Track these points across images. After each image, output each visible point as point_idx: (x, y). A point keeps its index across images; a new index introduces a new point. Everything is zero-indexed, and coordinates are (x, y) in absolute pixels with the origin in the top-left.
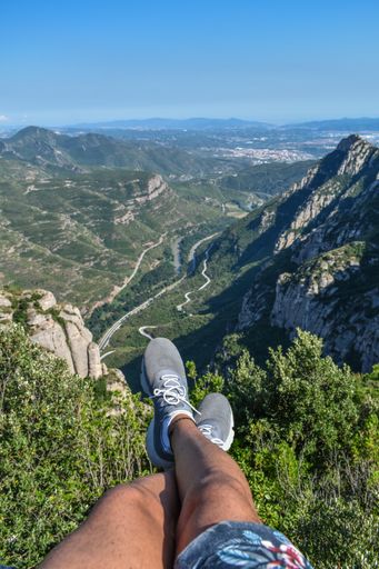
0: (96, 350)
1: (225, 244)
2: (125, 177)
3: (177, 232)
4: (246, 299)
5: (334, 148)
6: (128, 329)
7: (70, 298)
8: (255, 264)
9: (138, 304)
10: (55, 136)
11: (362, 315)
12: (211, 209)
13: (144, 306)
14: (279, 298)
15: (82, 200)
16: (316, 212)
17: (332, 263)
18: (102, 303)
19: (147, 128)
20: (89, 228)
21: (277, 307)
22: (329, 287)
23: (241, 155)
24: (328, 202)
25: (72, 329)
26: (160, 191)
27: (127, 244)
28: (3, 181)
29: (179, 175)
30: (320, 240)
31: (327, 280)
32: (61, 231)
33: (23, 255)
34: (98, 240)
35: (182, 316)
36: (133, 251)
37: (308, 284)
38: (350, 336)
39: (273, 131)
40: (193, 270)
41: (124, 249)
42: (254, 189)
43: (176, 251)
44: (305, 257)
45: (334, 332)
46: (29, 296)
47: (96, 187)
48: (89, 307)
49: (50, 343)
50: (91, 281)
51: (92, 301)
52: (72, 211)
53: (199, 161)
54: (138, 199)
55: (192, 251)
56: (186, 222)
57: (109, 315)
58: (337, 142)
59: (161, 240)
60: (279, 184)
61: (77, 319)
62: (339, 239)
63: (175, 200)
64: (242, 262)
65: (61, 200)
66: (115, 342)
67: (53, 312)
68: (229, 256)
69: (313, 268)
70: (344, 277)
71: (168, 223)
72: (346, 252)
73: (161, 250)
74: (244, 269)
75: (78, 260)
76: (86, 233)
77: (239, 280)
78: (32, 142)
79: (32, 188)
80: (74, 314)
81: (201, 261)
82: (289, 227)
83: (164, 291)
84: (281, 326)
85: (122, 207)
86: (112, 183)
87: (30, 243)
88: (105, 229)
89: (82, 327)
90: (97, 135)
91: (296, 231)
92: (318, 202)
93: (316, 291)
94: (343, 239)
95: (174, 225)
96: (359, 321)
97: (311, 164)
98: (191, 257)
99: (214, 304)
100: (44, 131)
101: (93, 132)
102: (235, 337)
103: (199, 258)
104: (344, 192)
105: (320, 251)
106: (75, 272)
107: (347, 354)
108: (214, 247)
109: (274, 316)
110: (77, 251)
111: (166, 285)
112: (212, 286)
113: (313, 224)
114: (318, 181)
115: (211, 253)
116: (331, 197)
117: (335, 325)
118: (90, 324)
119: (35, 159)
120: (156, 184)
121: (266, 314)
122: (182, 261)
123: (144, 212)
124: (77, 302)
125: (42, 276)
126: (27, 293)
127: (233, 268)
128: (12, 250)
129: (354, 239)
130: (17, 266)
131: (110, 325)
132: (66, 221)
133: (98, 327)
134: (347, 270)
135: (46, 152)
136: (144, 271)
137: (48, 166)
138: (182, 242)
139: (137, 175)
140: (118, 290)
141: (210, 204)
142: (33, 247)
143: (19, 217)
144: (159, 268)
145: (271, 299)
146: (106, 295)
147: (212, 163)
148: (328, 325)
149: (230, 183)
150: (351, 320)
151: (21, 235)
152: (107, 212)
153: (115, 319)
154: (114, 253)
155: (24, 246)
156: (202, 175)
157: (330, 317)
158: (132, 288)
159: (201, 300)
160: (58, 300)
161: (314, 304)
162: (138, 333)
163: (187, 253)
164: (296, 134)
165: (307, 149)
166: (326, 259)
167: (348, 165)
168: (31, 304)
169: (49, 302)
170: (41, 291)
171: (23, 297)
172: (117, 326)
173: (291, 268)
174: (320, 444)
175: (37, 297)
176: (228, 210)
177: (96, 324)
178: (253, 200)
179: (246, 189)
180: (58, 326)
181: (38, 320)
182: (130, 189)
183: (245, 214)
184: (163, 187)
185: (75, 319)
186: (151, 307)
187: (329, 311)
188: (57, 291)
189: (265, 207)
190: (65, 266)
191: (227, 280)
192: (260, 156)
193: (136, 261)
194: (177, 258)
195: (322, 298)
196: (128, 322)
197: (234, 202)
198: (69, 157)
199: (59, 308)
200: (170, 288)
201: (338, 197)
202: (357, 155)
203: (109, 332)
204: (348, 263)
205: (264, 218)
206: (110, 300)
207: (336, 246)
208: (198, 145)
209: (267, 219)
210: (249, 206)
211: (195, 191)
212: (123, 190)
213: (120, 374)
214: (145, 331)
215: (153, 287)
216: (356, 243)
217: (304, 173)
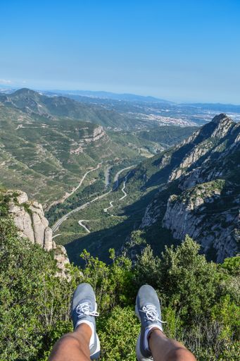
0: (50, 232)
1: (138, 173)
2: (80, 125)
3: (109, 162)
4: (148, 209)
5: (210, 120)
6: (72, 221)
7: (37, 198)
8: (156, 187)
9: (79, 205)
10: (39, 96)
11: (220, 226)
12: (131, 150)
13: (83, 207)
14: (168, 210)
15: (52, 137)
16: (196, 158)
17: (203, 191)
18: (57, 202)
19: (97, 97)
20: (54, 154)
21: (167, 216)
22: (201, 206)
23: (153, 119)
24: (204, 153)
25: (36, 218)
26: (101, 136)
27: (76, 167)
28: (3, 120)
29: (113, 127)
30: (197, 176)
31: (200, 202)
32: (36, 155)
33: (10, 167)
34: (58, 163)
35: (107, 216)
36: (80, 171)
37: (187, 203)
38: (211, 238)
39: (174, 107)
40: (116, 187)
41: (75, 170)
42: (159, 141)
43: (107, 174)
44: (187, 186)
45: (201, 235)
46: (11, 194)
47: (61, 130)
48: (48, 203)
49: (21, 225)
50: (52, 188)
51: (51, 200)
52: (44, 143)
53: (127, 120)
54: (86, 140)
55: (117, 175)
56: (115, 157)
57: (60, 210)
58: (213, 117)
59: (98, 166)
60: (175, 139)
61: (40, 211)
62: (209, 176)
63: (109, 143)
64: (147, 185)
65: (38, 135)
66: (62, 228)
67: (25, 205)
68: (140, 181)
69: (191, 193)
70: (210, 200)
71: (104, 156)
72: (212, 185)
73: (98, 173)
74: (149, 190)
75: (44, 174)
76: (52, 157)
77: (145, 196)
78: (24, 98)
79: (21, 126)
80: (39, 208)
81: (122, 182)
82: (179, 166)
83: (97, 198)
84: (168, 228)
85: (76, 143)
86: (71, 128)
87: (16, 160)
88: (64, 156)
89: (42, 217)
90: (65, 98)
91: (182, 169)
92: (198, 153)
93: (192, 208)
94: (212, 177)
95: (107, 158)
96: (218, 229)
97: (195, 129)
98: (116, 179)
99: (128, 210)
100: (32, 92)
101: (63, 95)
102: (139, 232)
103: (121, 180)
104: (214, 148)
105: (197, 183)
106: (42, 181)
107: (208, 250)
108: (131, 174)
109: (164, 221)
110: (45, 168)
111: (98, 195)
112: (127, 199)
113: (193, 166)
114: (199, 140)
115: (129, 178)
116: (206, 151)
117: (202, 230)
118: (48, 215)
119: (25, 108)
120: (99, 131)
121: (160, 219)
122: (110, 181)
123: (89, 148)
124: (41, 200)
125: (20, 182)
126: (10, 191)
127: (142, 188)
128: (4, 163)
129: (218, 177)
130: (6, 174)
131: (60, 217)
132: (40, 149)
133: (52, 218)
134: (213, 197)
135: (32, 105)
136: (86, 185)
137: (33, 114)
138: (111, 169)
139: (88, 125)
140: (68, 195)
141: (131, 147)
142: (17, 163)
143: (11, 144)
144: (95, 184)
145: (164, 210)
146: (60, 198)
147: (134, 122)
148: (198, 230)
149: (144, 135)
150: (213, 228)
151: (10, 155)
152: (66, 146)
153: (64, 213)
154: (68, 172)
155: (11, 162)
156: (128, 129)
157: (199, 225)
158: (77, 195)
159: (120, 207)
160: (29, 198)
161: (190, 216)
162: (78, 224)
163: (114, 176)
164: (188, 110)
165: (193, 120)
166: (200, 188)
167: (218, 132)
168: (12, 199)
169: (23, 198)
170: (19, 191)
171: (7, 194)
172: (64, 218)
173: (178, 192)
174: (190, 309)
175: (16, 195)
176: (141, 152)
177: (51, 215)
178: (158, 148)
179: (154, 140)
180: (27, 215)
181: (15, 209)
182: (82, 133)
183: (152, 156)
184: (103, 134)
185: (38, 211)
186: (88, 208)
187: (199, 221)
188: (29, 192)
189: (165, 152)
190: (36, 177)
191: (137, 196)
192: (164, 121)
193: (81, 178)
194: (107, 179)
195: (195, 213)
196: (72, 216)
197: (146, 147)
198: (46, 110)
199: (29, 203)
200: (100, 197)
201: (210, 151)
202: (224, 126)
203: (59, 222)
204: (214, 192)
205: (164, 159)
206: (62, 201)
207: (207, 181)
208: (127, 111)
209: (165, 161)
210: (155, 151)
211: (122, 138)
212: (78, 133)
213: (63, 249)
214: (82, 223)
215: (90, 196)
216: (219, 180)
217: (190, 134)
